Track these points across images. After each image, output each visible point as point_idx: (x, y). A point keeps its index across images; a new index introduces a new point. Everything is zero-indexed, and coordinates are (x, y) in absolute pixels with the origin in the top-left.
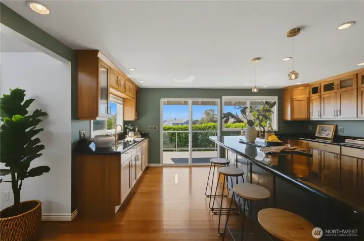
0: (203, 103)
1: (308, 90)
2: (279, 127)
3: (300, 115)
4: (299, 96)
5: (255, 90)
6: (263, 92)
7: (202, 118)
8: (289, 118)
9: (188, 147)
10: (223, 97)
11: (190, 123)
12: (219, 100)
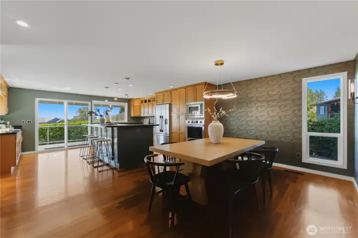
0: (76, 104)
1: (140, 101)
2: (128, 120)
3: (137, 115)
4: (137, 103)
5: (116, 99)
6: (120, 100)
7: (74, 117)
8: (132, 116)
9: (63, 139)
10: (93, 101)
11: (65, 122)
12: (90, 103)
